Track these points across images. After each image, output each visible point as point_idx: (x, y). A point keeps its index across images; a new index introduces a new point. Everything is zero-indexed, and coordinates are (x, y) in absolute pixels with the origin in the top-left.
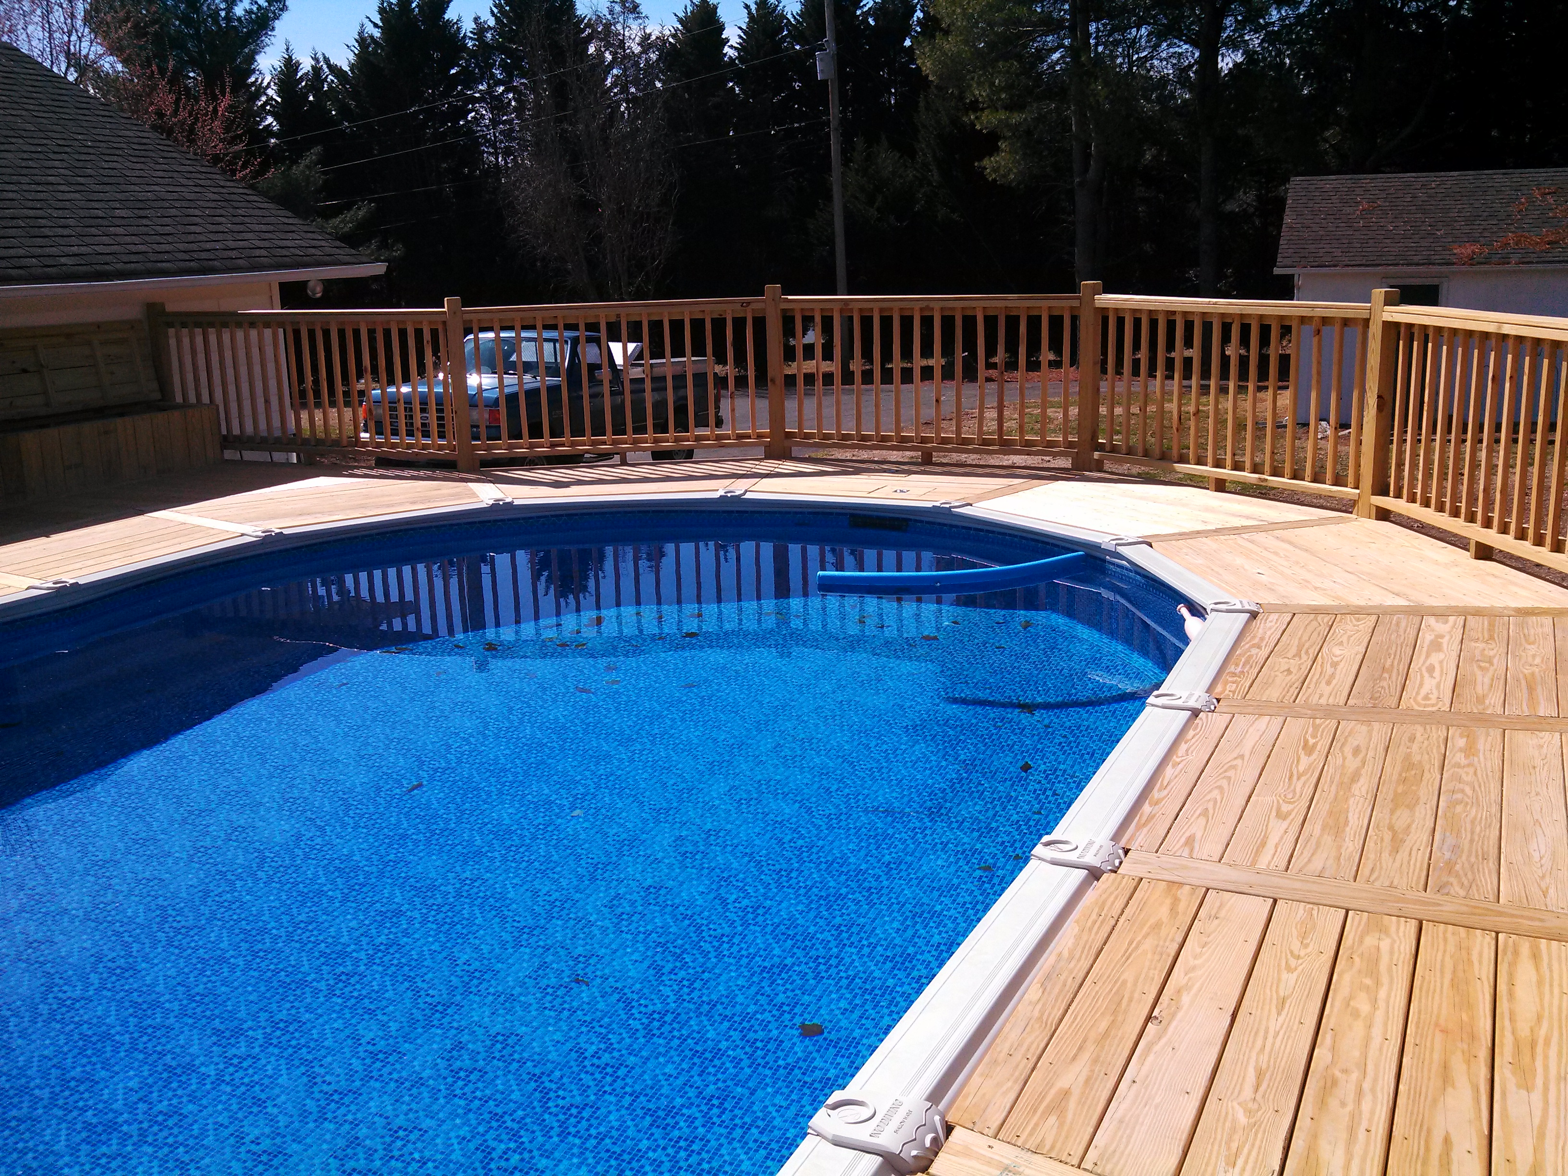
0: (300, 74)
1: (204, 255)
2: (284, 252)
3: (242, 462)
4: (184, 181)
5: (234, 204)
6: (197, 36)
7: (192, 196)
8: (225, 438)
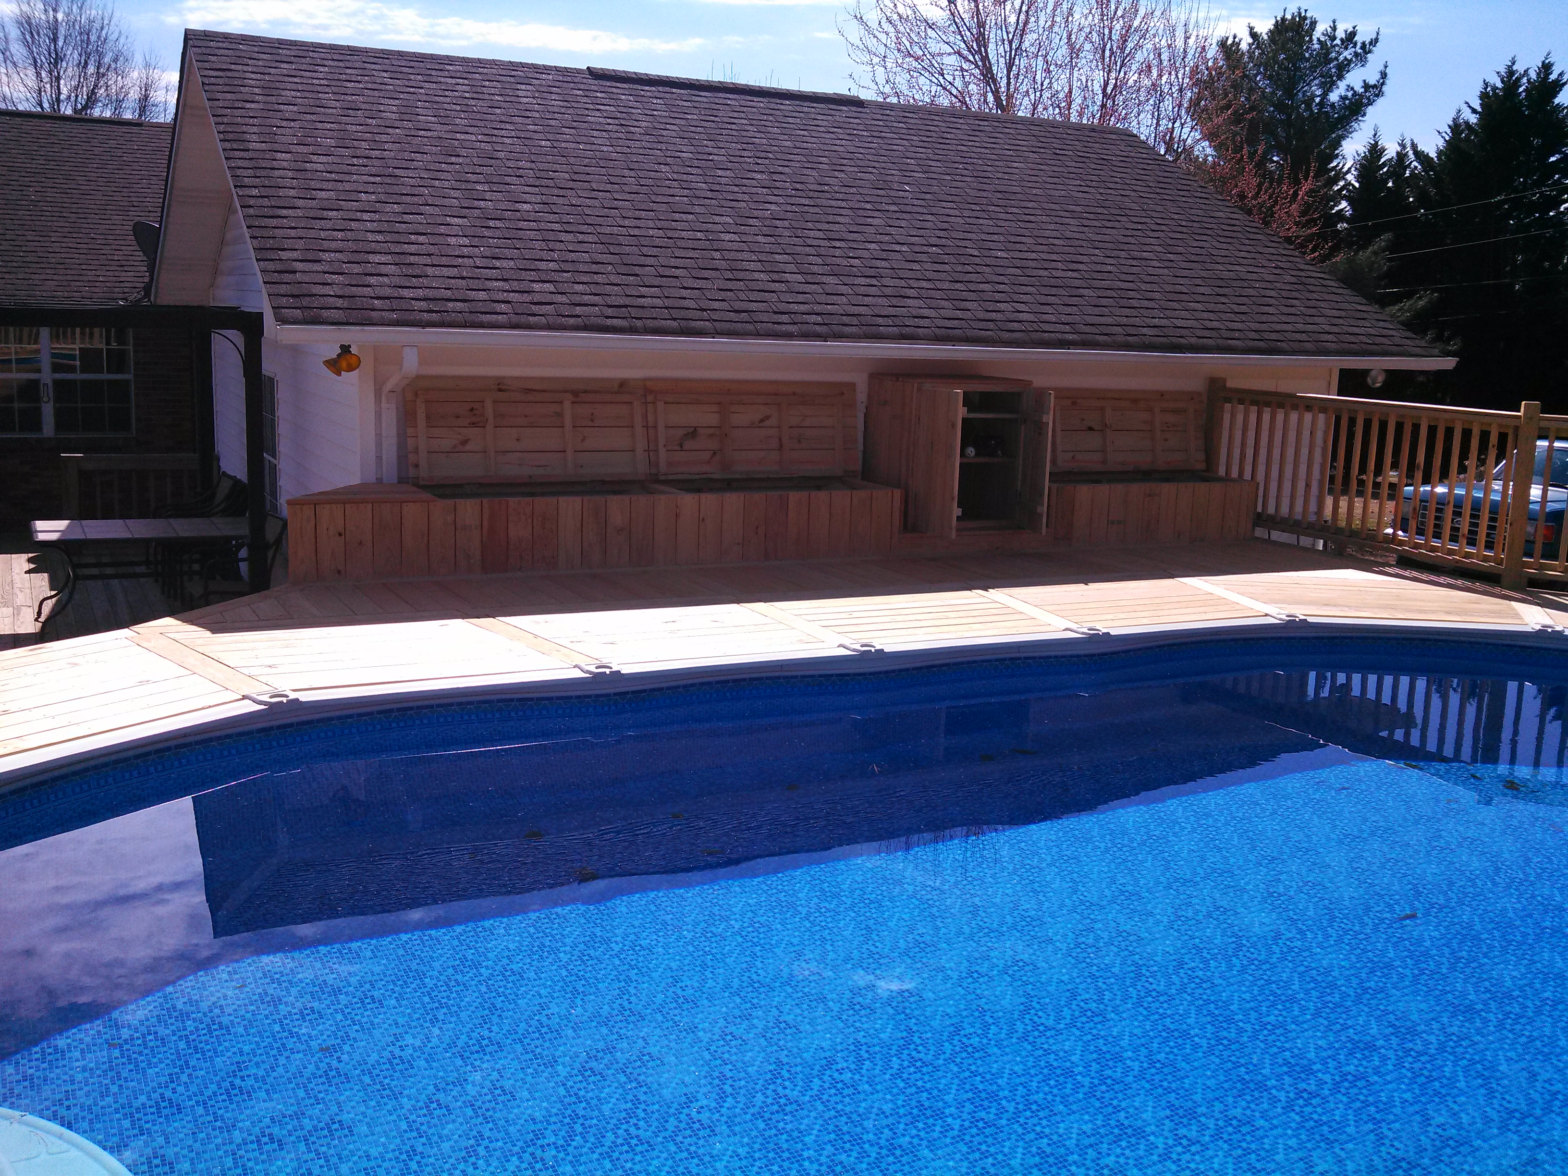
0: (1382, 160)
1: (1274, 336)
2: (1352, 339)
3: (1269, 541)
4: (1266, 263)
5: (1310, 287)
6: (1288, 124)
7: (1271, 278)
8: (1259, 515)
